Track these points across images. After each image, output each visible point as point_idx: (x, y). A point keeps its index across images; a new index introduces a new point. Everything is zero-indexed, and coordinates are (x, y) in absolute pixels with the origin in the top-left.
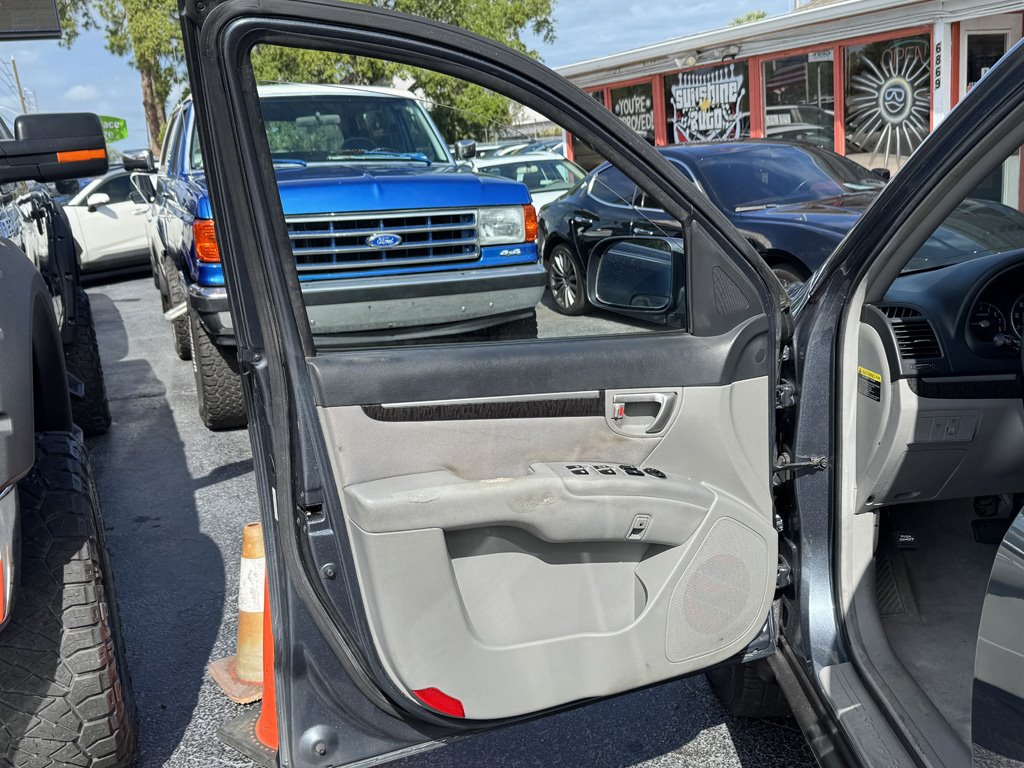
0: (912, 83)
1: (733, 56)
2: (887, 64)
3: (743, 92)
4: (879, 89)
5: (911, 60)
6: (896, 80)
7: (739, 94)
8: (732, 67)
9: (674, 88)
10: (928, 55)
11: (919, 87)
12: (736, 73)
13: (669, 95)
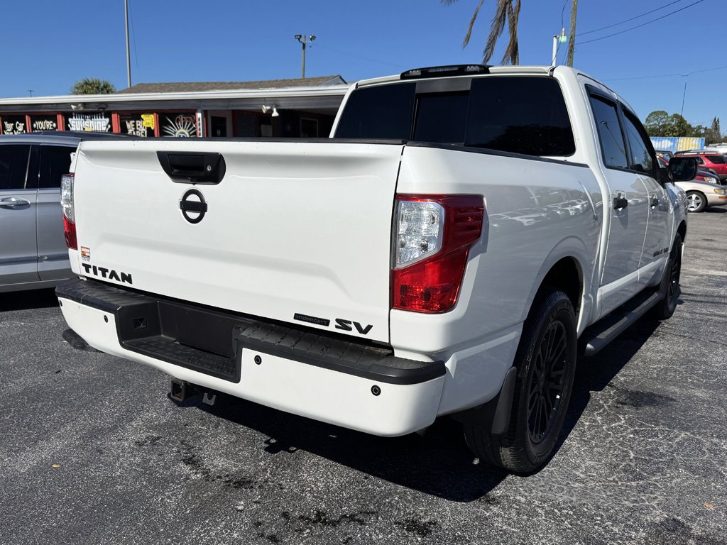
0: (189, 132)
1: (104, 109)
2: (178, 122)
3: (109, 126)
4: (175, 133)
5: (188, 123)
6: (182, 130)
7: (107, 127)
8: (103, 114)
9: (70, 120)
10: (195, 122)
11: (193, 134)
12: (105, 117)
13: (67, 122)
